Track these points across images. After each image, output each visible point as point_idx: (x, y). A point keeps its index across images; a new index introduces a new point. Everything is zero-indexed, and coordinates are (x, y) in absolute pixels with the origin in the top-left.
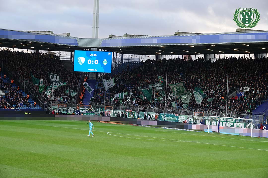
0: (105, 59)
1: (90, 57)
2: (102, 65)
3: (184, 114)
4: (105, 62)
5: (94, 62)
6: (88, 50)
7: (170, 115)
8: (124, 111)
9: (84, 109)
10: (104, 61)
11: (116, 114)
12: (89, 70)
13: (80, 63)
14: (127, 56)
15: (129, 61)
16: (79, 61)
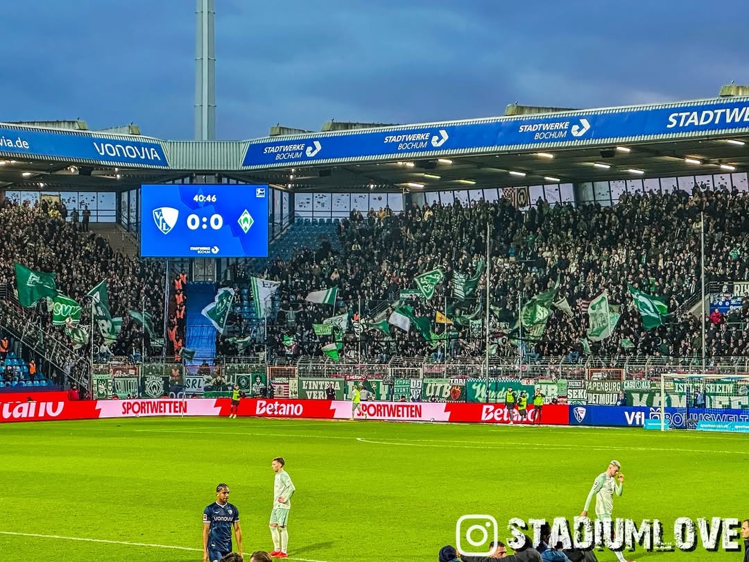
0: (246, 211)
1: (195, 207)
2: (237, 229)
3: (554, 377)
4: (246, 219)
5: (208, 223)
6: (183, 183)
7: (504, 384)
8: (340, 379)
9: (198, 379)
10: (242, 218)
11: (312, 390)
12: (192, 248)
13: (160, 228)
14: (308, 199)
15: (313, 217)
16: (158, 221)
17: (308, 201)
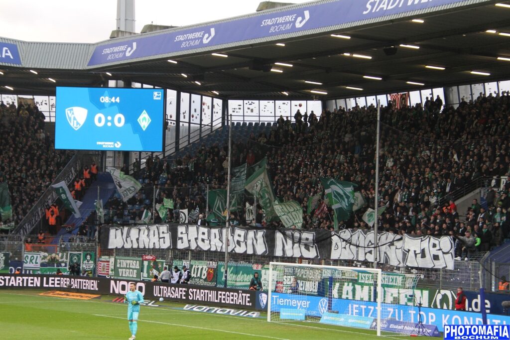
0: (144, 111)
1: (101, 107)
2: (137, 128)
4: (145, 118)
5: (112, 121)
8: (140, 259)
9: (35, 256)
10: (141, 117)
11: (122, 268)
12: (99, 143)
13: (72, 125)
14: (240, 105)
15: (244, 121)
16: (70, 118)
17: (240, 107)
